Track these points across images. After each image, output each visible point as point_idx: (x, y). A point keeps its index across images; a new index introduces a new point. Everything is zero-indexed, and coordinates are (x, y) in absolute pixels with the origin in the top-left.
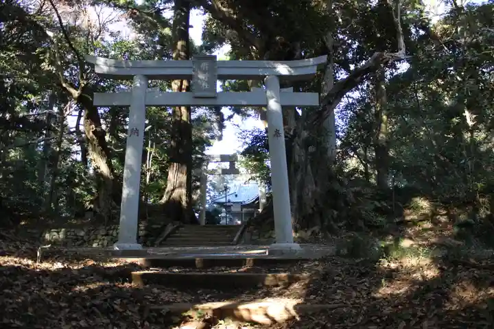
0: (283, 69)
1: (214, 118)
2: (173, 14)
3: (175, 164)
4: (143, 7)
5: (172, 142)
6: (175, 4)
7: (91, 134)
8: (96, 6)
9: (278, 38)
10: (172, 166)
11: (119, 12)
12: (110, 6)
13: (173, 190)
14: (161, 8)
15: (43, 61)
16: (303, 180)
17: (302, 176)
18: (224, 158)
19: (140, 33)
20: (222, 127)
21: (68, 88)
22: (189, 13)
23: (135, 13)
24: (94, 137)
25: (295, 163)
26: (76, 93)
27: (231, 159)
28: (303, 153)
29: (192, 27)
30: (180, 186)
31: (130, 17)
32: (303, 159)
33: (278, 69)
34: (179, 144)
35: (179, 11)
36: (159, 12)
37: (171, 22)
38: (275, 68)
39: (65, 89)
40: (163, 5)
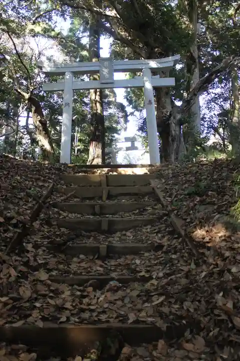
0: (153, 64)
1: (121, 114)
2: (88, 40)
3: (94, 142)
4: (68, 37)
5: (92, 128)
6: (90, 33)
7: (38, 122)
8: (36, 37)
9: (156, 50)
10: (92, 144)
11: (52, 42)
12: (45, 37)
13: (93, 159)
14: (80, 37)
15: (4, 75)
16: (178, 147)
17: (177, 144)
18: (127, 139)
19: (67, 55)
20: (126, 121)
21: (21, 92)
22: (99, 38)
23: (63, 41)
24: (40, 125)
25: (172, 136)
26: (27, 96)
27: (132, 140)
28: (177, 129)
29: (102, 48)
30: (98, 157)
31: (59, 44)
32: (177, 133)
33: (150, 64)
34: (96, 129)
35: (92, 37)
36: (79, 39)
37: (88, 46)
38: (148, 64)
39: (19, 93)
40: (81, 34)
